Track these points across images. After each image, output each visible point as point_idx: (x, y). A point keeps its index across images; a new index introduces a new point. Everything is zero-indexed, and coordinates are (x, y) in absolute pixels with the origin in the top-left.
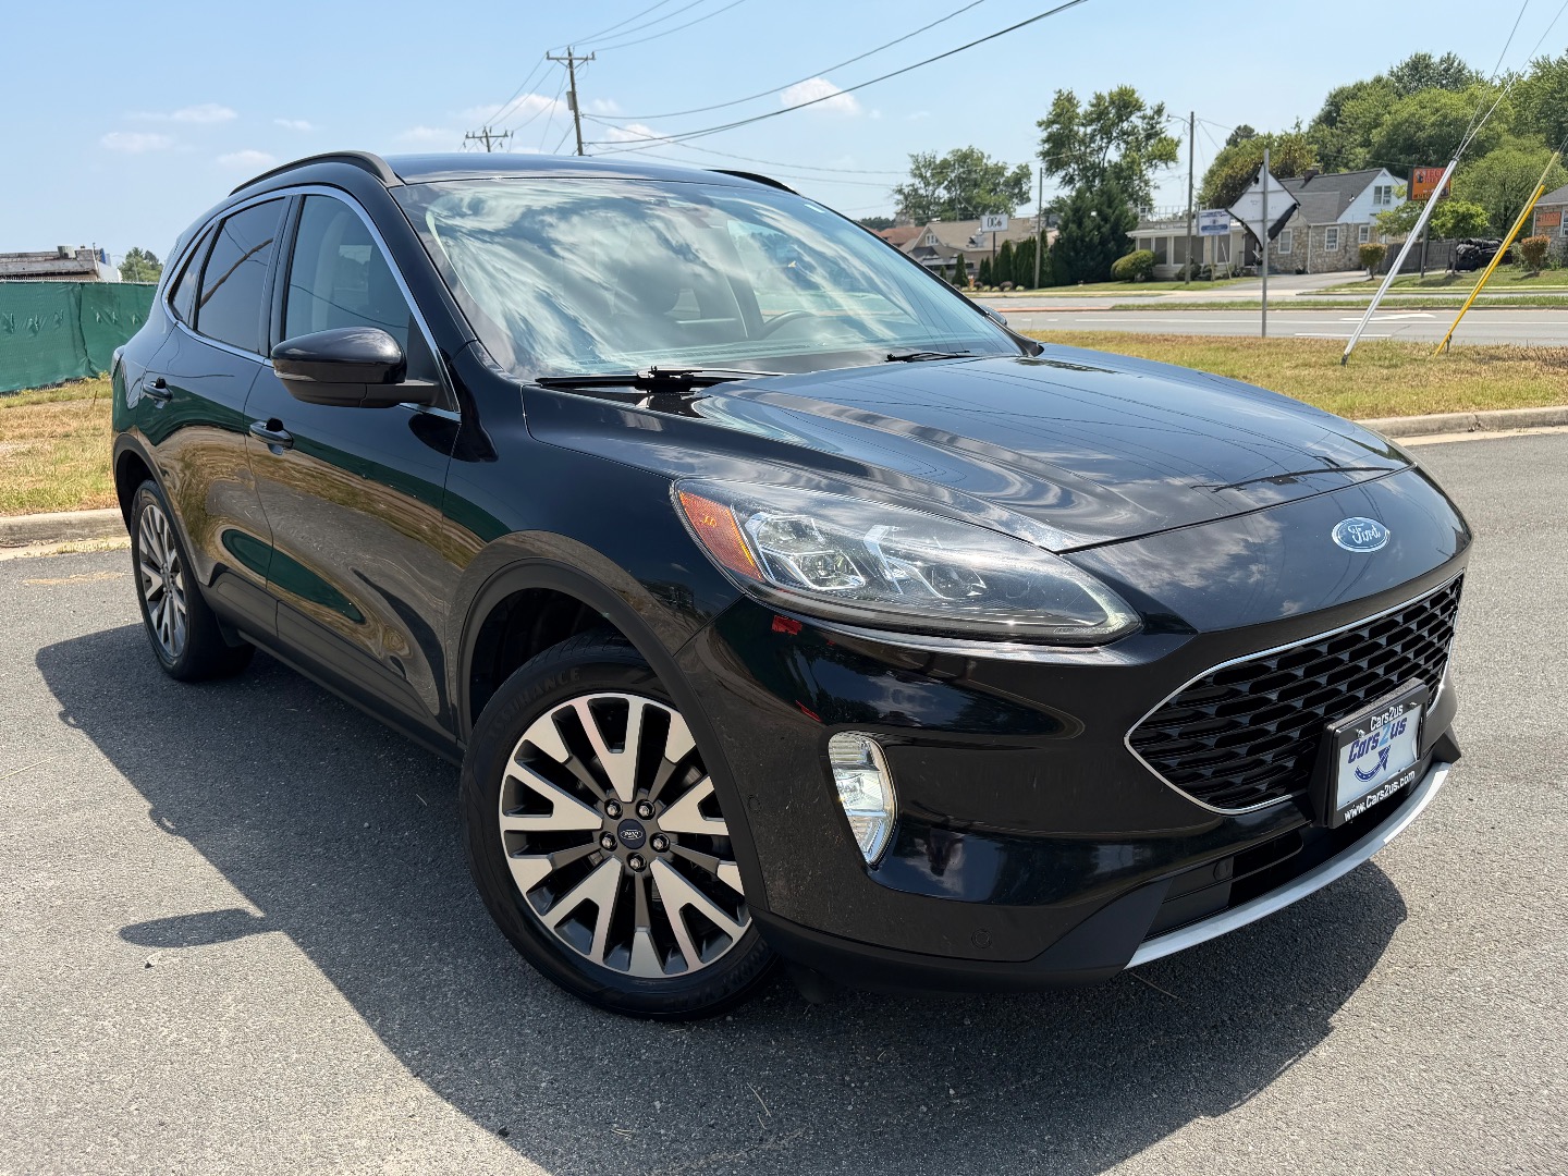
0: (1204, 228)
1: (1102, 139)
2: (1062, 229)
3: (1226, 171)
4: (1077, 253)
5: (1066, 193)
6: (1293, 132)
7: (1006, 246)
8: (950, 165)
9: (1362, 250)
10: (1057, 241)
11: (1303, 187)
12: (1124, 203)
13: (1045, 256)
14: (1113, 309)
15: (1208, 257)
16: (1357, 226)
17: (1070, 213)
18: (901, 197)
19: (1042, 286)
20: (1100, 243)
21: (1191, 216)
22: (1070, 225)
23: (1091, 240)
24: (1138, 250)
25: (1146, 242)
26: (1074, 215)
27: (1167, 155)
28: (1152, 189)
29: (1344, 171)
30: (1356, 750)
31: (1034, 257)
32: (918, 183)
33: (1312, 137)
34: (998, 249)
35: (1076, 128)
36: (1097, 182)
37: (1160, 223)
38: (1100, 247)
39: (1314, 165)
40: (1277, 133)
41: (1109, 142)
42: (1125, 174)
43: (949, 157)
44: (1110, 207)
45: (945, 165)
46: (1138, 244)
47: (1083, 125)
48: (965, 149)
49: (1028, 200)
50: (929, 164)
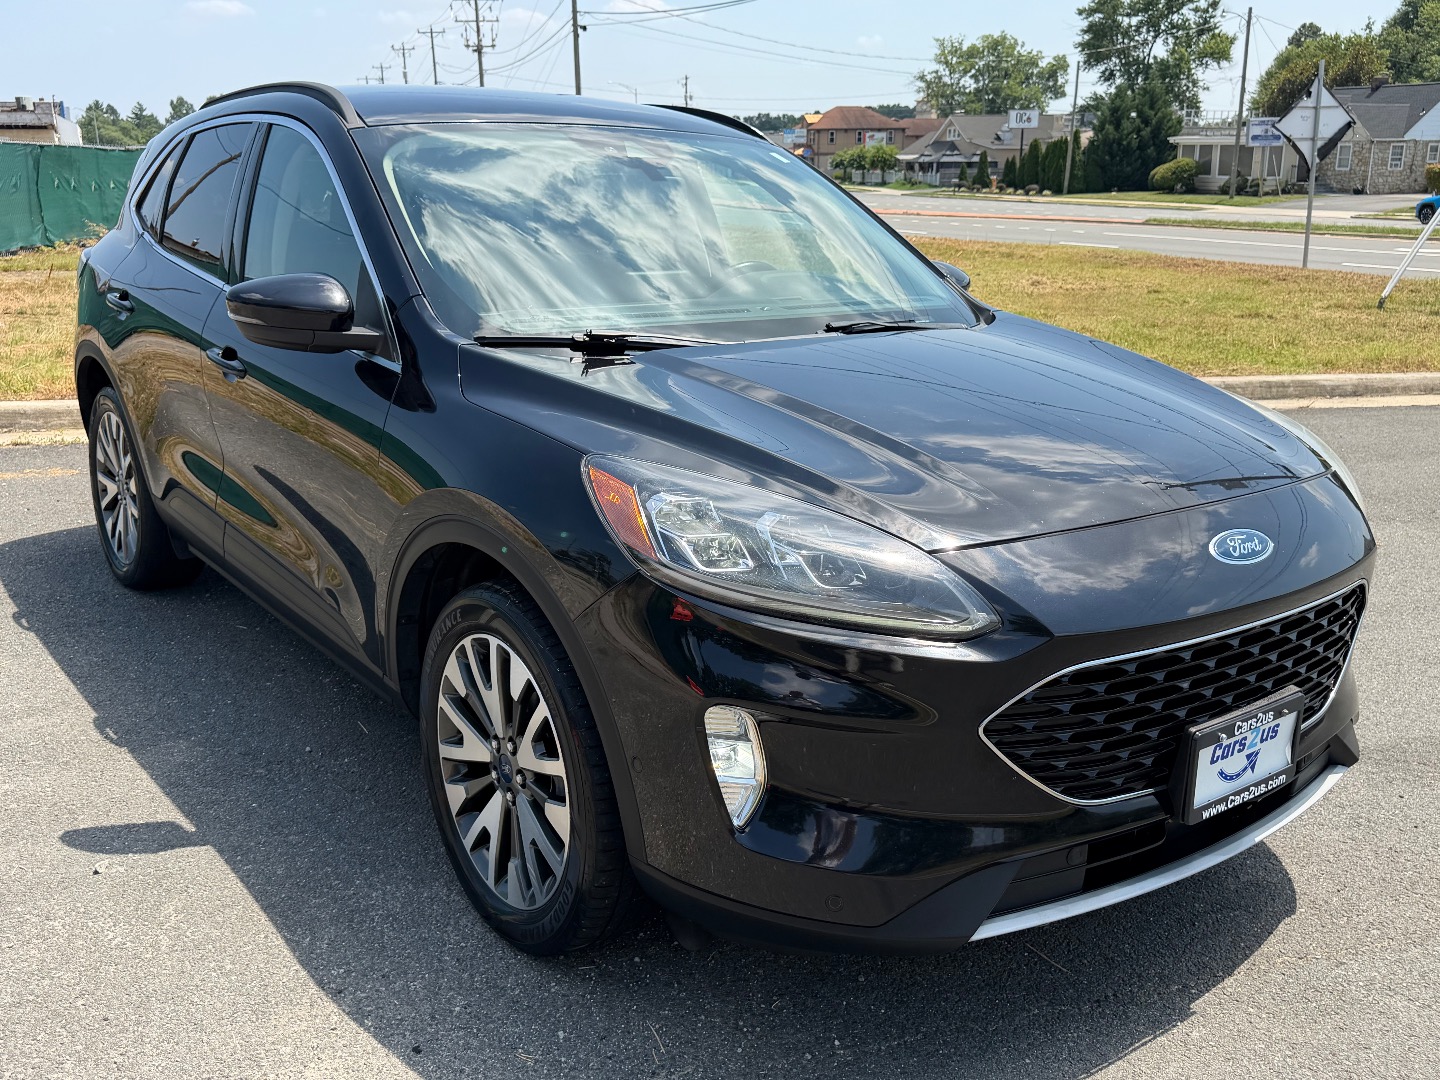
0: (1255, 138)
1: (1148, 31)
2: (1099, 130)
3: (1284, 74)
4: (1113, 157)
5: (1104, 90)
6: (1363, 34)
7: (1035, 146)
8: (978, 52)
9: (1429, 172)
10: (1092, 142)
11: (1368, 97)
12: (1168, 104)
13: (1077, 159)
14: (1147, 223)
15: (1256, 171)
16: (1427, 143)
17: (1107, 113)
18: (923, 85)
19: (1071, 191)
20: (1139, 148)
21: (1241, 123)
22: (1107, 126)
23: (1129, 143)
24: (1180, 157)
25: (1189, 149)
26: (1112, 114)
27: (1220, 52)
28: (1201, 91)
29: (1416, 81)
30: (1219, 753)
31: (1065, 158)
32: (943, 70)
33: (1384, 40)
34: (1026, 148)
35: (1120, 18)
36: (1140, 79)
37: (1208, 128)
38: (1138, 152)
39: (1384, 73)
40: (1345, 34)
41: (1155, 37)
42: (1172, 72)
43: (979, 44)
44: (1152, 107)
45: (973, 53)
46: (1180, 151)
47: (1128, 15)
48: (996, 34)
49: (1063, 94)
50: (955, 51)
